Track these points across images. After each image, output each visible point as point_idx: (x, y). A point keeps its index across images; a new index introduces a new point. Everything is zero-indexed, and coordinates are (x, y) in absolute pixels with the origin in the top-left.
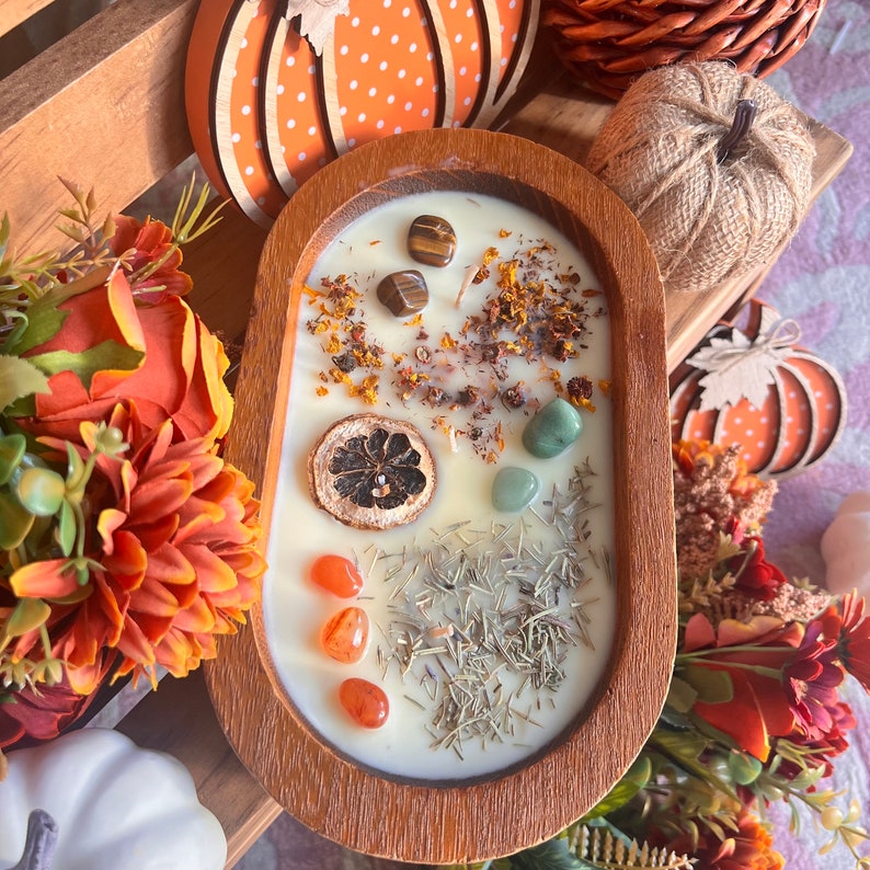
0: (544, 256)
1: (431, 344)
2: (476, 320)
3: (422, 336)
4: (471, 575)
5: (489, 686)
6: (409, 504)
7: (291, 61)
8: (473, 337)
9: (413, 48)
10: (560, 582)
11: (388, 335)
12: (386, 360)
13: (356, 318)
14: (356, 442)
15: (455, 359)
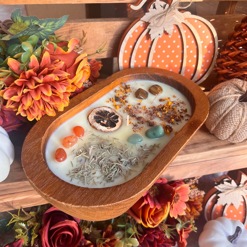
0: (181, 105)
1: (140, 106)
2: (154, 107)
3: (139, 104)
4: (109, 149)
5: (93, 172)
6: (108, 128)
7: (146, 41)
8: (151, 110)
9: (177, 56)
10: (130, 163)
11: (132, 101)
12: (127, 104)
13: (127, 95)
14: (106, 112)
15: (143, 111)
